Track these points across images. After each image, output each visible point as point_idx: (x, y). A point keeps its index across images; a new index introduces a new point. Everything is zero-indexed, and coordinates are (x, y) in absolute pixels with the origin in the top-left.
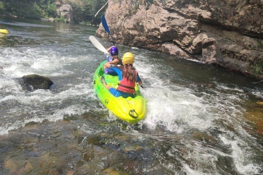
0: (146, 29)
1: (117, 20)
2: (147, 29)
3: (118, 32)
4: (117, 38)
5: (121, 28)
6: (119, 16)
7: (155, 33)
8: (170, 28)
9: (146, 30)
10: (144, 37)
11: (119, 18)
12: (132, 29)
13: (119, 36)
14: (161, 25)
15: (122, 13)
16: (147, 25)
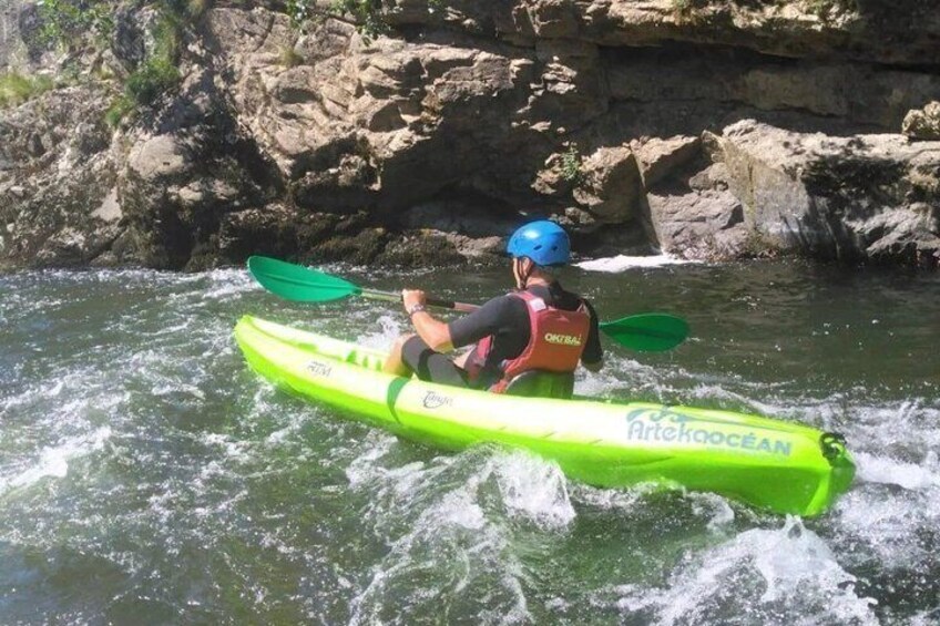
0: (276, 156)
1: (48, 154)
2: (290, 157)
3: (87, 213)
4: (86, 244)
5: (92, 186)
6: (57, 129)
7: (346, 171)
8: (430, 126)
9: (284, 164)
10: (281, 207)
11: (56, 139)
12: (182, 178)
13: (97, 232)
14: (369, 119)
15: (70, 107)
16: (278, 135)
